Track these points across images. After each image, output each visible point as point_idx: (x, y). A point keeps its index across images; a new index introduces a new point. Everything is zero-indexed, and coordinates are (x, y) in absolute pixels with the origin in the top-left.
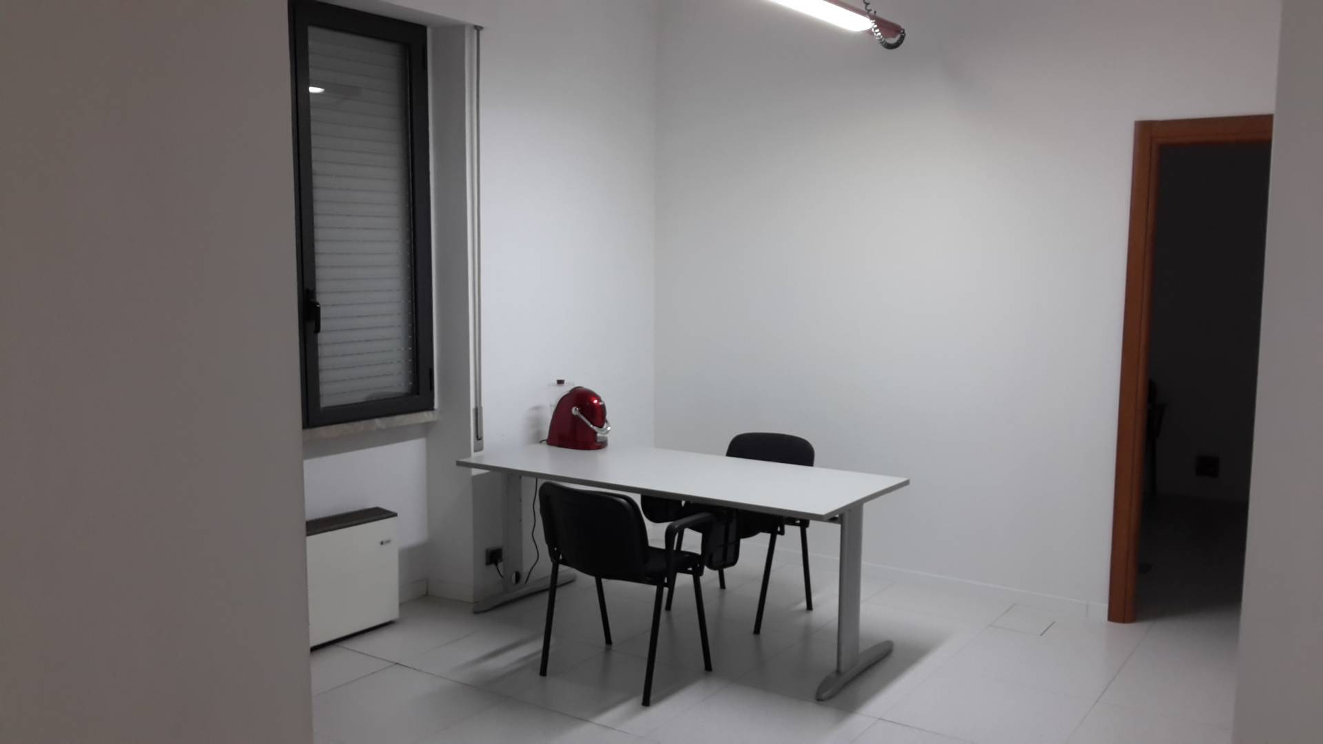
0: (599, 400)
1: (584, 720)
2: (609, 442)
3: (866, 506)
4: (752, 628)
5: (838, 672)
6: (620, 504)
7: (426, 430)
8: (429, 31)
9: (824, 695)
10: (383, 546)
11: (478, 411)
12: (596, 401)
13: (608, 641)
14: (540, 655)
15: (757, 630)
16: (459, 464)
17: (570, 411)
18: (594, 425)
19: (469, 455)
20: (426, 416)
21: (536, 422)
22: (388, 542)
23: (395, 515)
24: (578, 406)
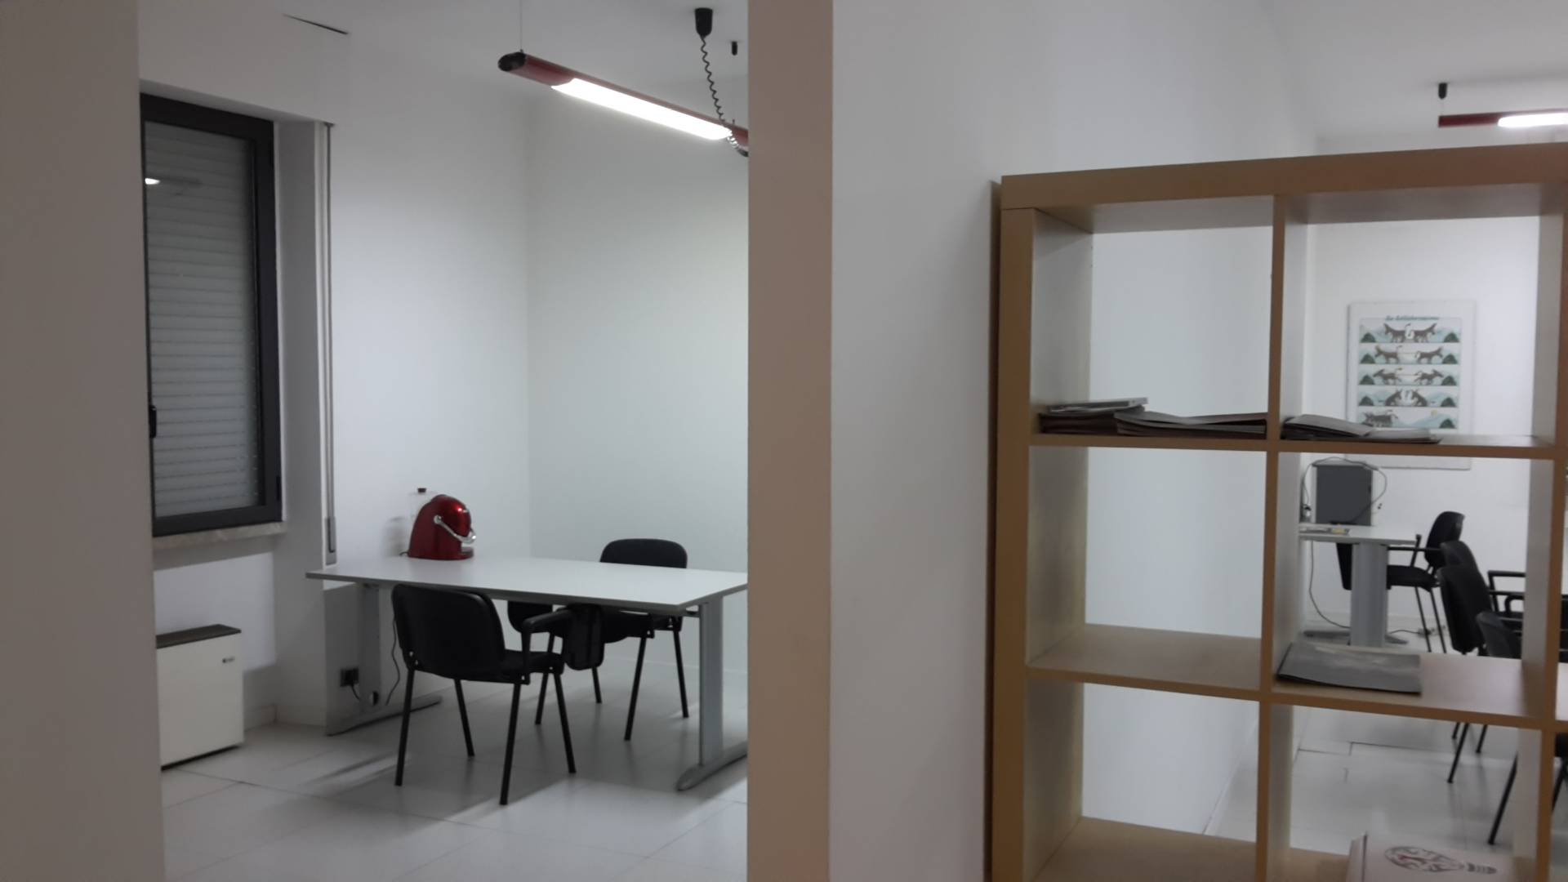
0: (463, 507)
1: (438, 819)
2: (476, 553)
3: (726, 599)
4: (623, 735)
5: (701, 764)
6: (474, 600)
7: (273, 543)
8: (276, 128)
9: (685, 785)
10: (226, 664)
11: (330, 522)
12: (460, 510)
13: (471, 752)
14: (395, 770)
15: (628, 736)
16: (310, 576)
17: (432, 519)
18: (458, 534)
19: (321, 567)
20: (273, 528)
21: (396, 534)
22: (231, 660)
23: (238, 631)
24: (440, 514)
